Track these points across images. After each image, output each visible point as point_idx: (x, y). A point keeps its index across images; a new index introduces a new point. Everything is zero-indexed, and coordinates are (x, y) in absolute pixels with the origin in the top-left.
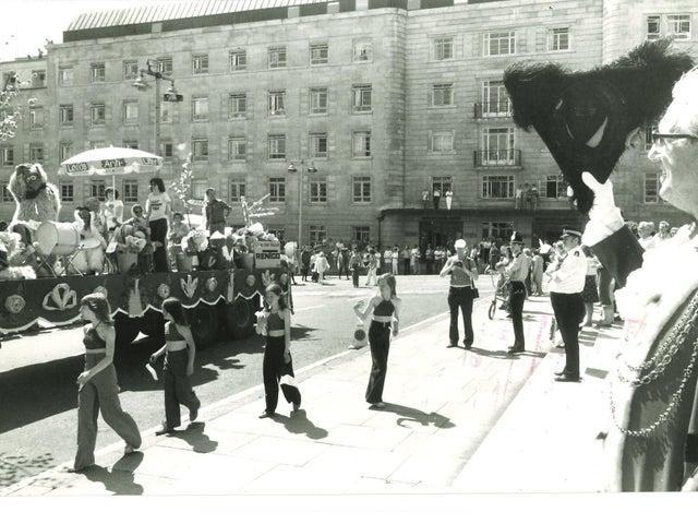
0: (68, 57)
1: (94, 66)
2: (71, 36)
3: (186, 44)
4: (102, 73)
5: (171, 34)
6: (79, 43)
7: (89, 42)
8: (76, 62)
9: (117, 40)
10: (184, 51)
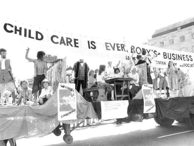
0: (153, 42)
1: (161, 43)
2: (154, 36)
3: (189, 31)
4: (163, 44)
5: (184, 29)
6: (156, 38)
7: (159, 37)
8: (156, 43)
9: (167, 34)
10: (188, 33)
